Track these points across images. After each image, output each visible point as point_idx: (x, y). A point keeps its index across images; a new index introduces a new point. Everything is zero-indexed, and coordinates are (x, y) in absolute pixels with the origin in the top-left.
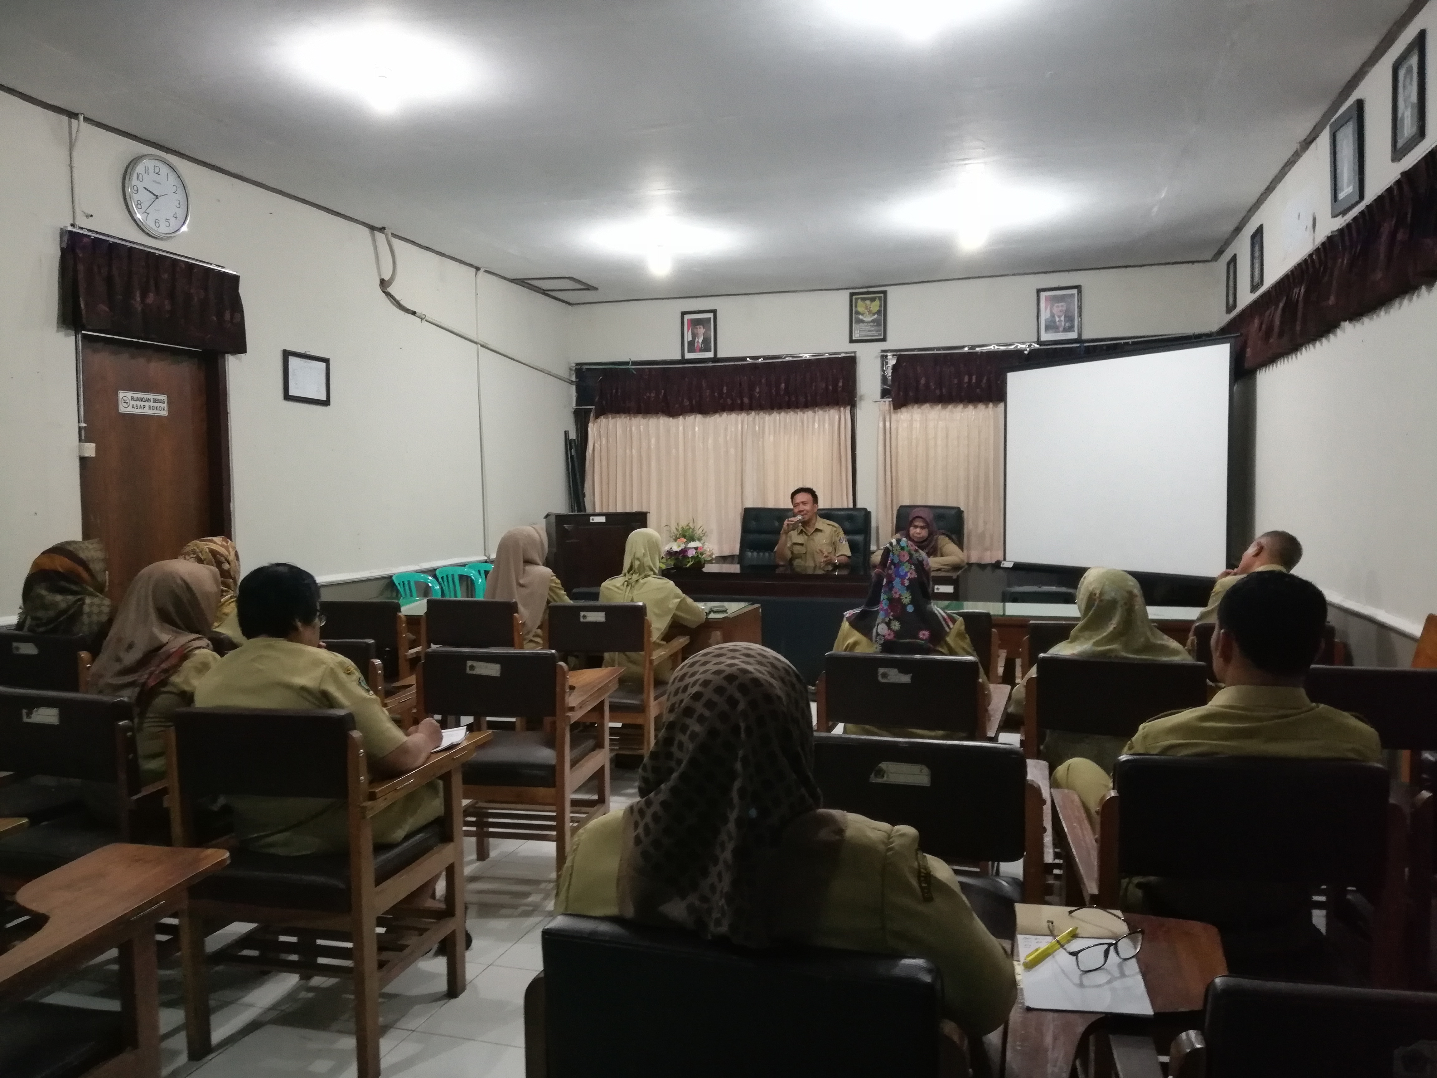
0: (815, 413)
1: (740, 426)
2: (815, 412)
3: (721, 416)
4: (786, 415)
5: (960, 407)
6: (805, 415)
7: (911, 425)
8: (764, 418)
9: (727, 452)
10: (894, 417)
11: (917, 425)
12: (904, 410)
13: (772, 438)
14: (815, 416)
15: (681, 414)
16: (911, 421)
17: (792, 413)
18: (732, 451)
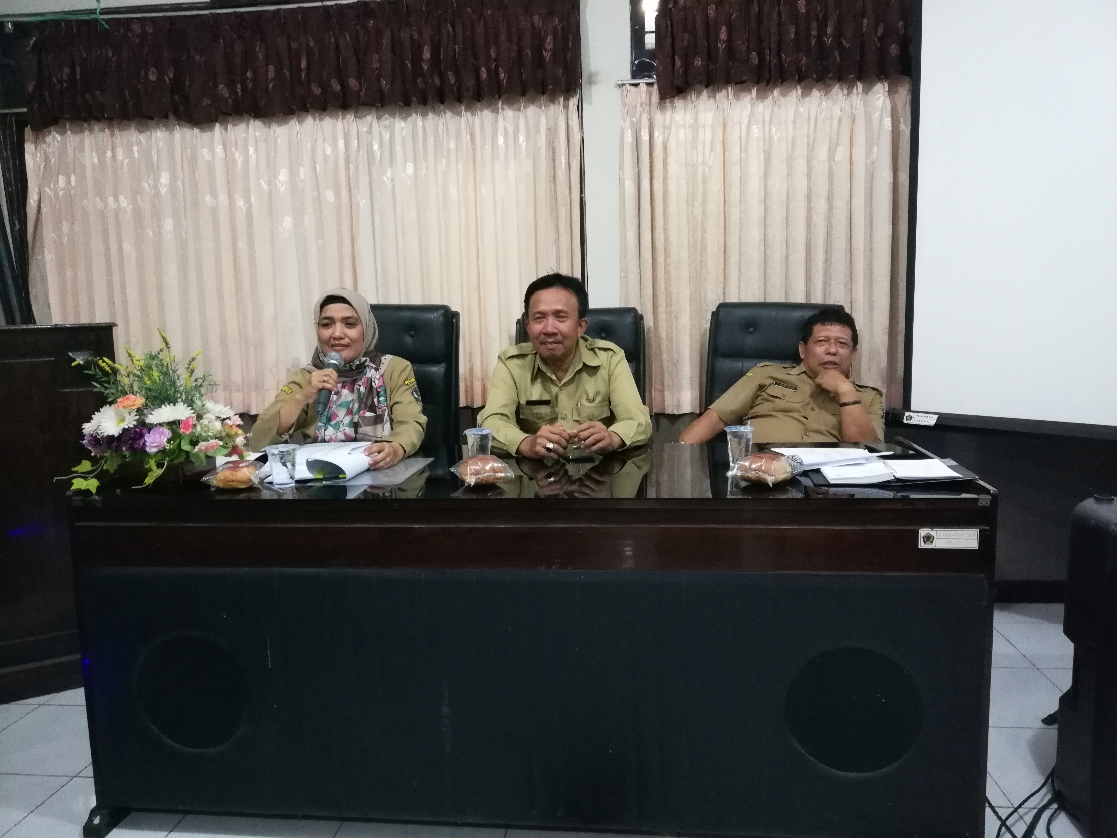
0: (497, 113)
1: (341, 143)
2: (496, 111)
3: (300, 122)
4: (437, 117)
5: (796, 93)
6: (477, 119)
7: (695, 135)
8: (391, 128)
9: (319, 199)
10: (659, 117)
11: (706, 135)
12: (679, 103)
13: (410, 168)
14: (497, 118)
15: (216, 120)
16: (695, 127)
17: (449, 114)
18: (330, 196)
